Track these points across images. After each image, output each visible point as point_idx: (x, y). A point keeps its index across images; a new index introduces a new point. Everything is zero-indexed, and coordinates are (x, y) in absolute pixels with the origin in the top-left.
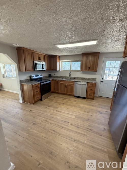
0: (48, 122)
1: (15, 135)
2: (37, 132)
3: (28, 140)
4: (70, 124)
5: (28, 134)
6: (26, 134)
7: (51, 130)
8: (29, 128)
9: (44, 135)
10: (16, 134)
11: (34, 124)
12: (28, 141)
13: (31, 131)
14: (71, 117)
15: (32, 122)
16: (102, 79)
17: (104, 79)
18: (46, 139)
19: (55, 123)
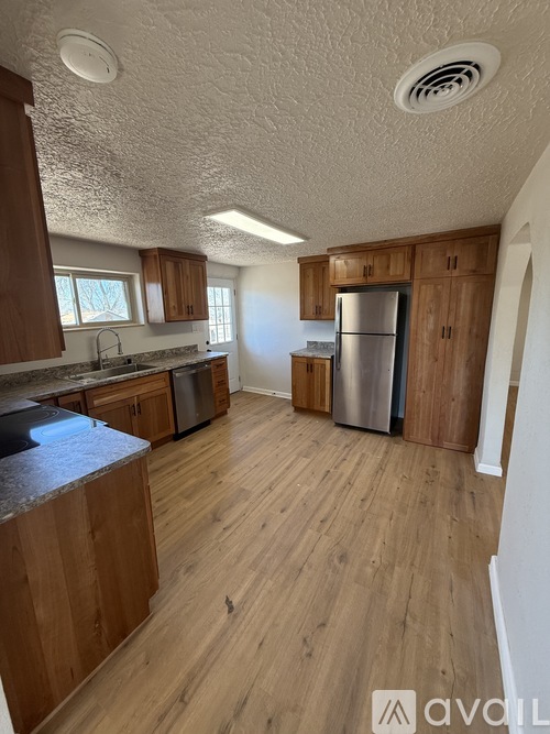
0: (329, 514)
1: (415, 619)
2: (379, 541)
3: (414, 559)
4: (332, 470)
5: (393, 567)
6: (395, 576)
7: (360, 507)
8: (369, 570)
9: (384, 522)
10: (408, 618)
11: (343, 558)
12: (418, 559)
13: (378, 560)
14: (302, 468)
15: (336, 570)
16: (208, 343)
17: (211, 343)
18: (395, 513)
19: (332, 498)
